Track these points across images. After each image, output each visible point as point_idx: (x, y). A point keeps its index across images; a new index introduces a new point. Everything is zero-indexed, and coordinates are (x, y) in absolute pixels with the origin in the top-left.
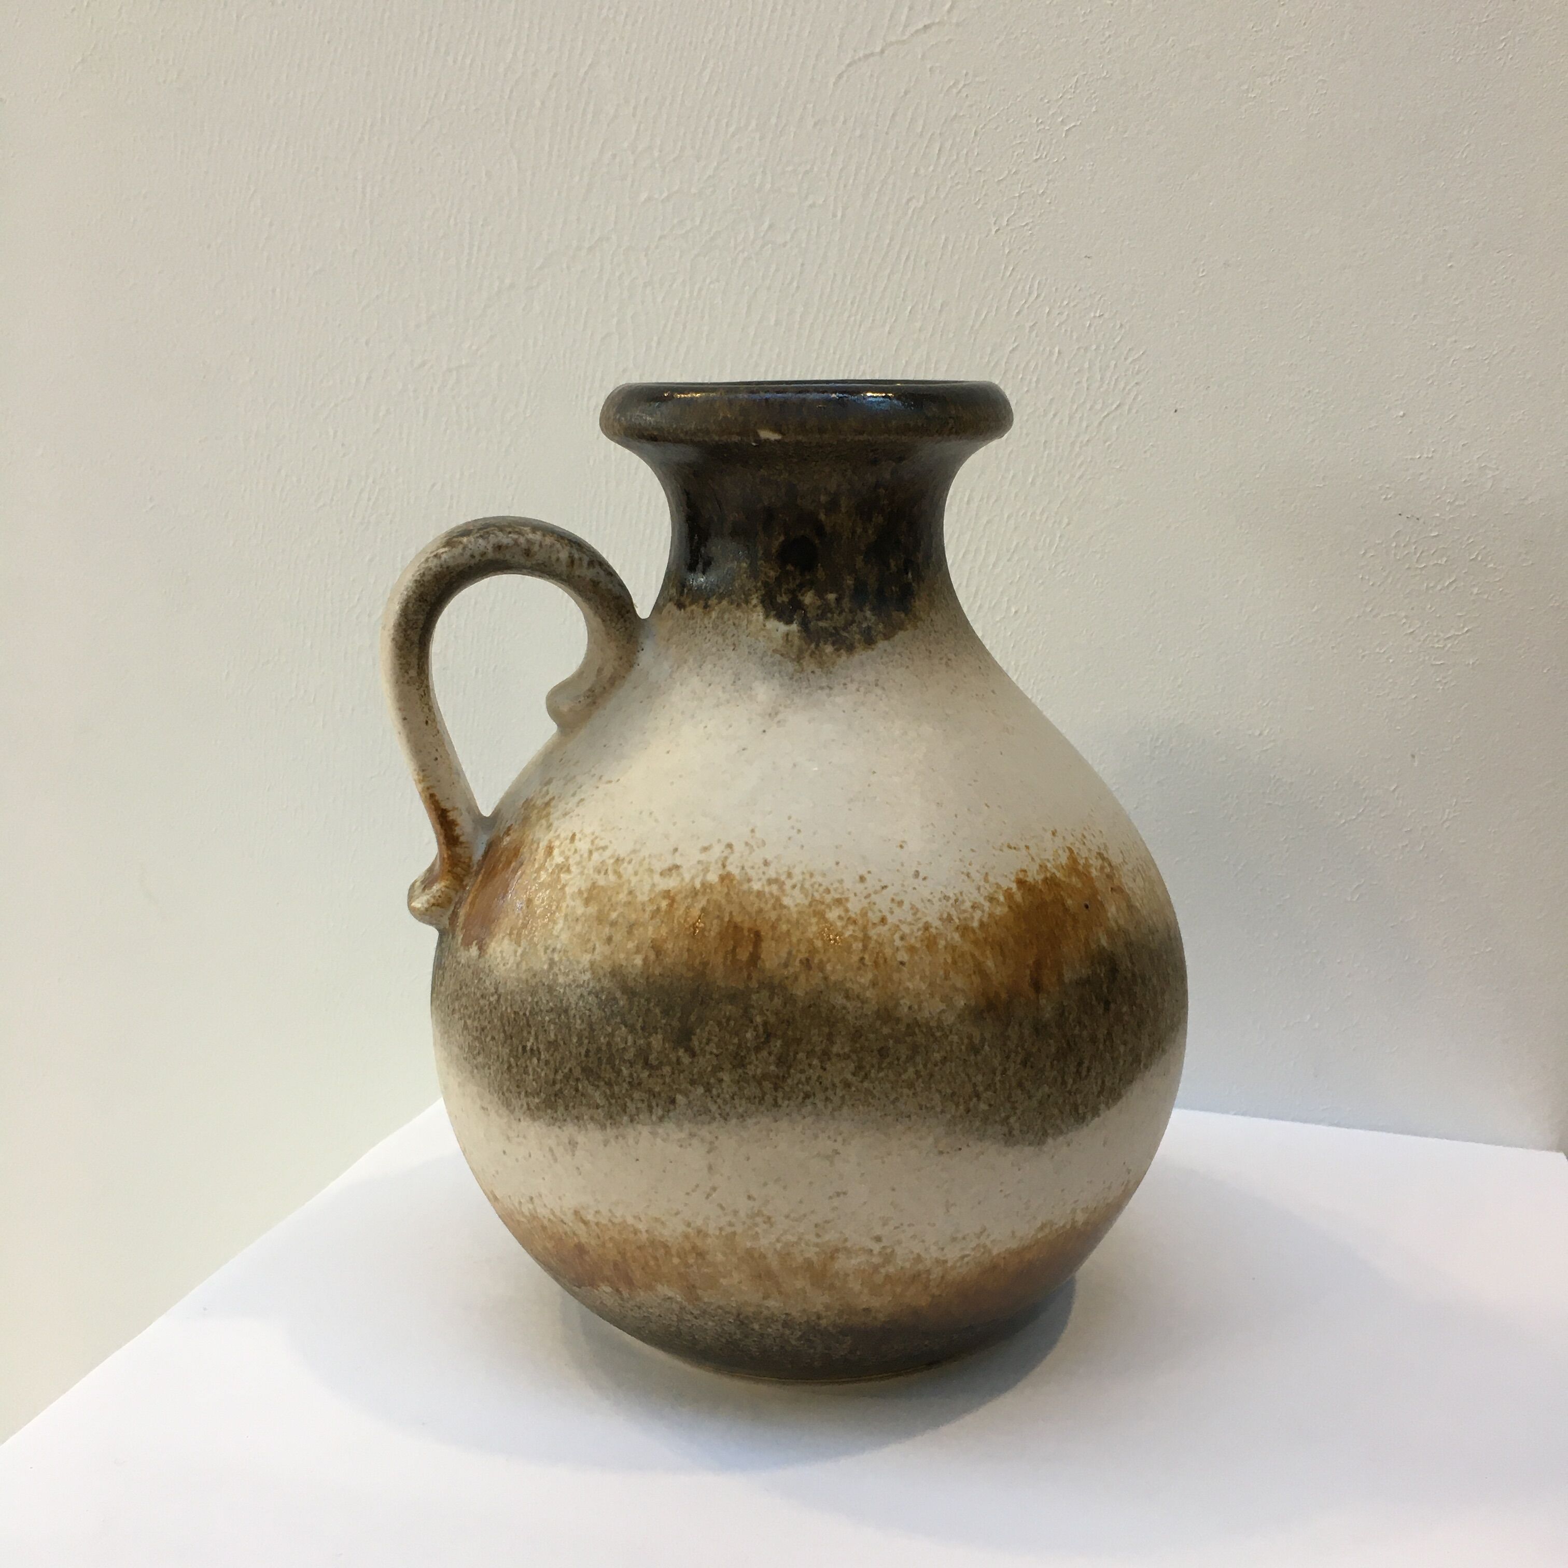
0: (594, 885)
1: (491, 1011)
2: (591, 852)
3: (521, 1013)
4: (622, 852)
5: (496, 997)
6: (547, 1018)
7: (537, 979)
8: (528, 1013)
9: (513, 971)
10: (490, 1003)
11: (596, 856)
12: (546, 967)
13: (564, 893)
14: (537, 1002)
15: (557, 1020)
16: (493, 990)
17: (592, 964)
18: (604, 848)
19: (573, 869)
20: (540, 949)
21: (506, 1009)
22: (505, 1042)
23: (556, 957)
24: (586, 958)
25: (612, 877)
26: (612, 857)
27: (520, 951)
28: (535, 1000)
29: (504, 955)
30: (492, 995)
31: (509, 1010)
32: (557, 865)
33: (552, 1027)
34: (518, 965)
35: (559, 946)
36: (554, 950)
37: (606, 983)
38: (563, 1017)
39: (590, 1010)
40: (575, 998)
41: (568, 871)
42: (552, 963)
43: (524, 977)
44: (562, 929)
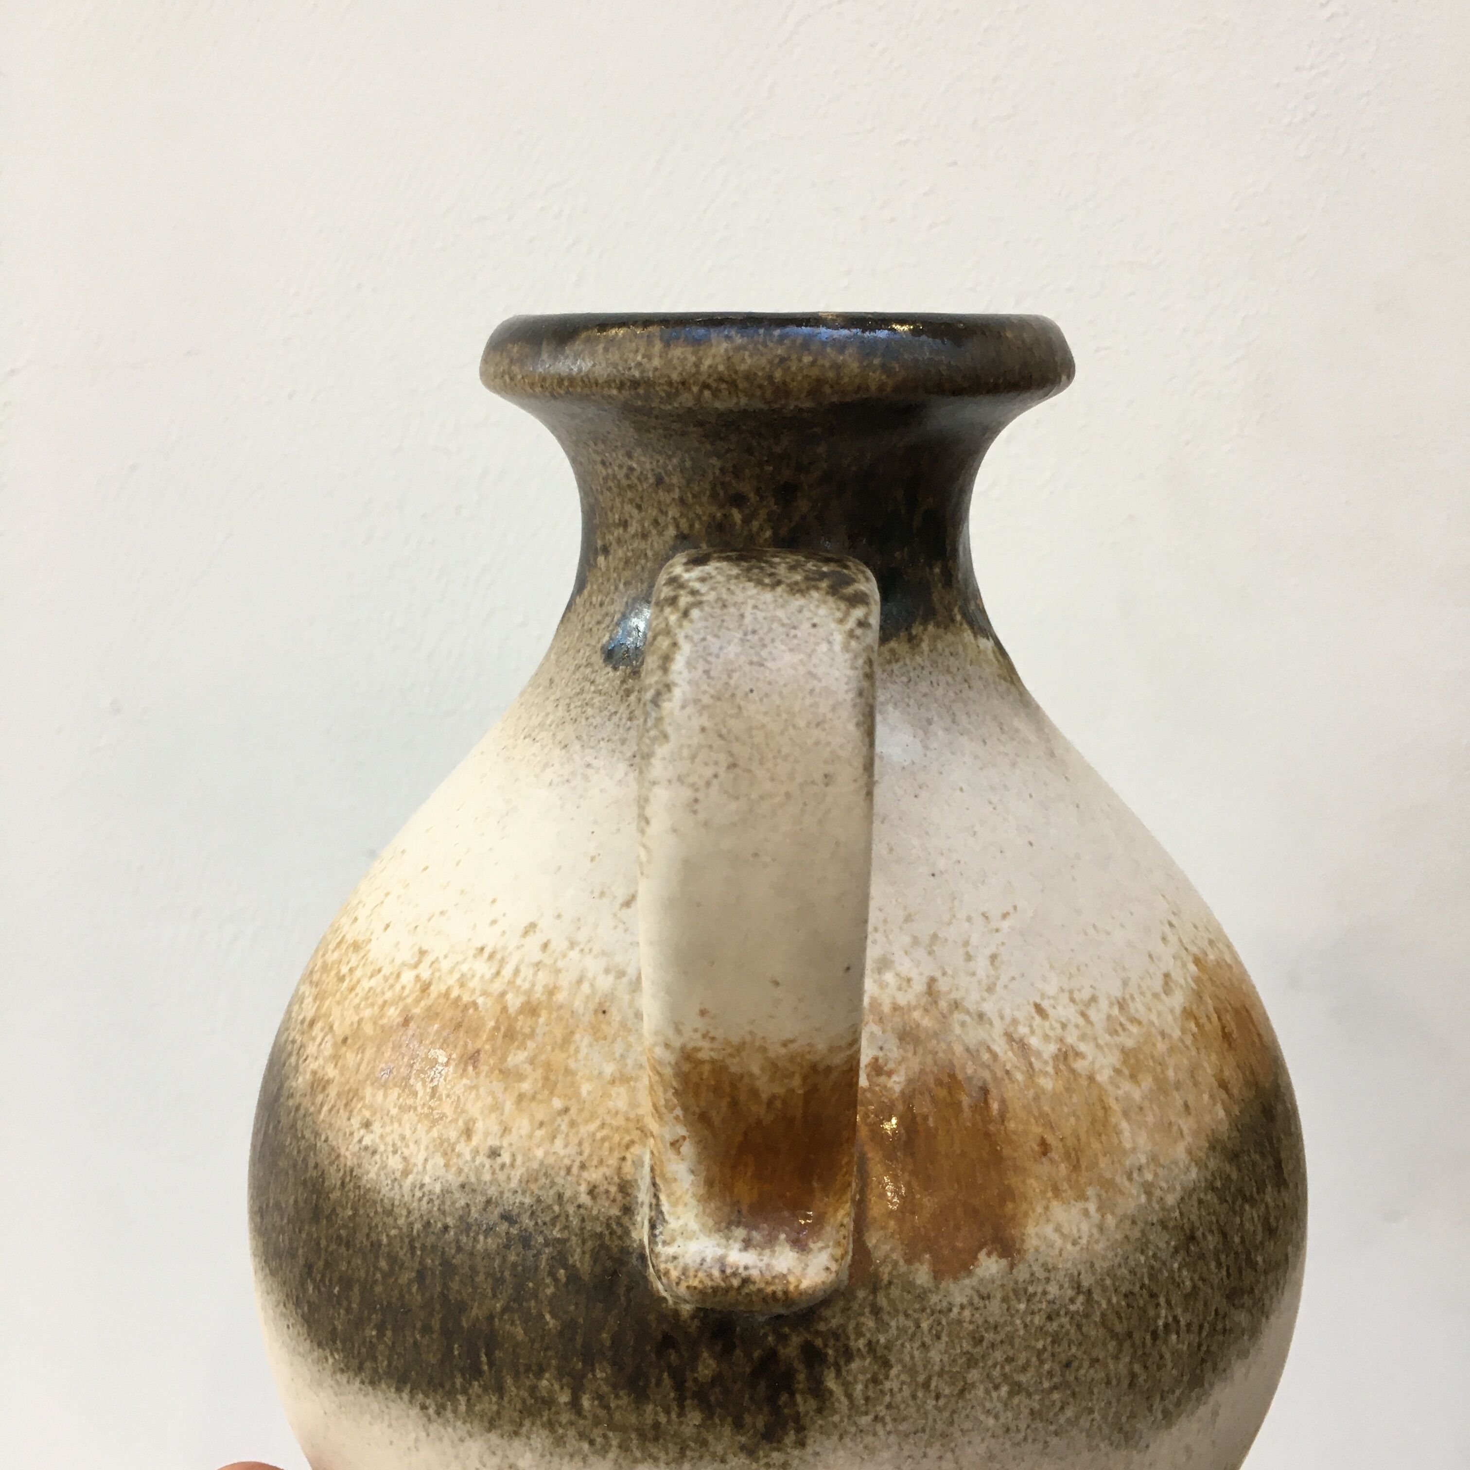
0: (1125, 1052)
1: (1079, 1327)
2: (1083, 1015)
3: (1137, 1289)
4: (1117, 992)
5: (1081, 1299)
6: (1176, 1265)
7: (1141, 1224)
8: (1147, 1282)
9: (1097, 1242)
10: (1072, 1316)
11: (1092, 1013)
12: (1143, 1199)
13: (1099, 1086)
14: (1154, 1256)
15: (1187, 1260)
16: (1070, 1293)
17: (1189, 1152)
18: (1094, 999)
19: (1083, 1047)
20: (1121, 1180)
21: (1109, 1301)
22: (1120, 1350)
23: (1149, 1177)
24: (1180, 1151)
25: (1134, 1029)
26: (1111, 1005)
27: (1092, 1207)
28: (1151, 1253)
29: (1066, 1231)
30: (1072, 1301)
31: (1114, 1300)
32: (1056, 1058)
33: (1185, 1273)
34: (1101, 1228)
35: (1143, 1160)
36: (1140, 1169)
37: (1212, 1164)
38: (1192, 1248)
39: (1214, 1213)
40: (1195, 1210)
41: (1078, 1055)
42: (1148, 1189)
43: (1119, 1236)
44: (1133, 1132)
